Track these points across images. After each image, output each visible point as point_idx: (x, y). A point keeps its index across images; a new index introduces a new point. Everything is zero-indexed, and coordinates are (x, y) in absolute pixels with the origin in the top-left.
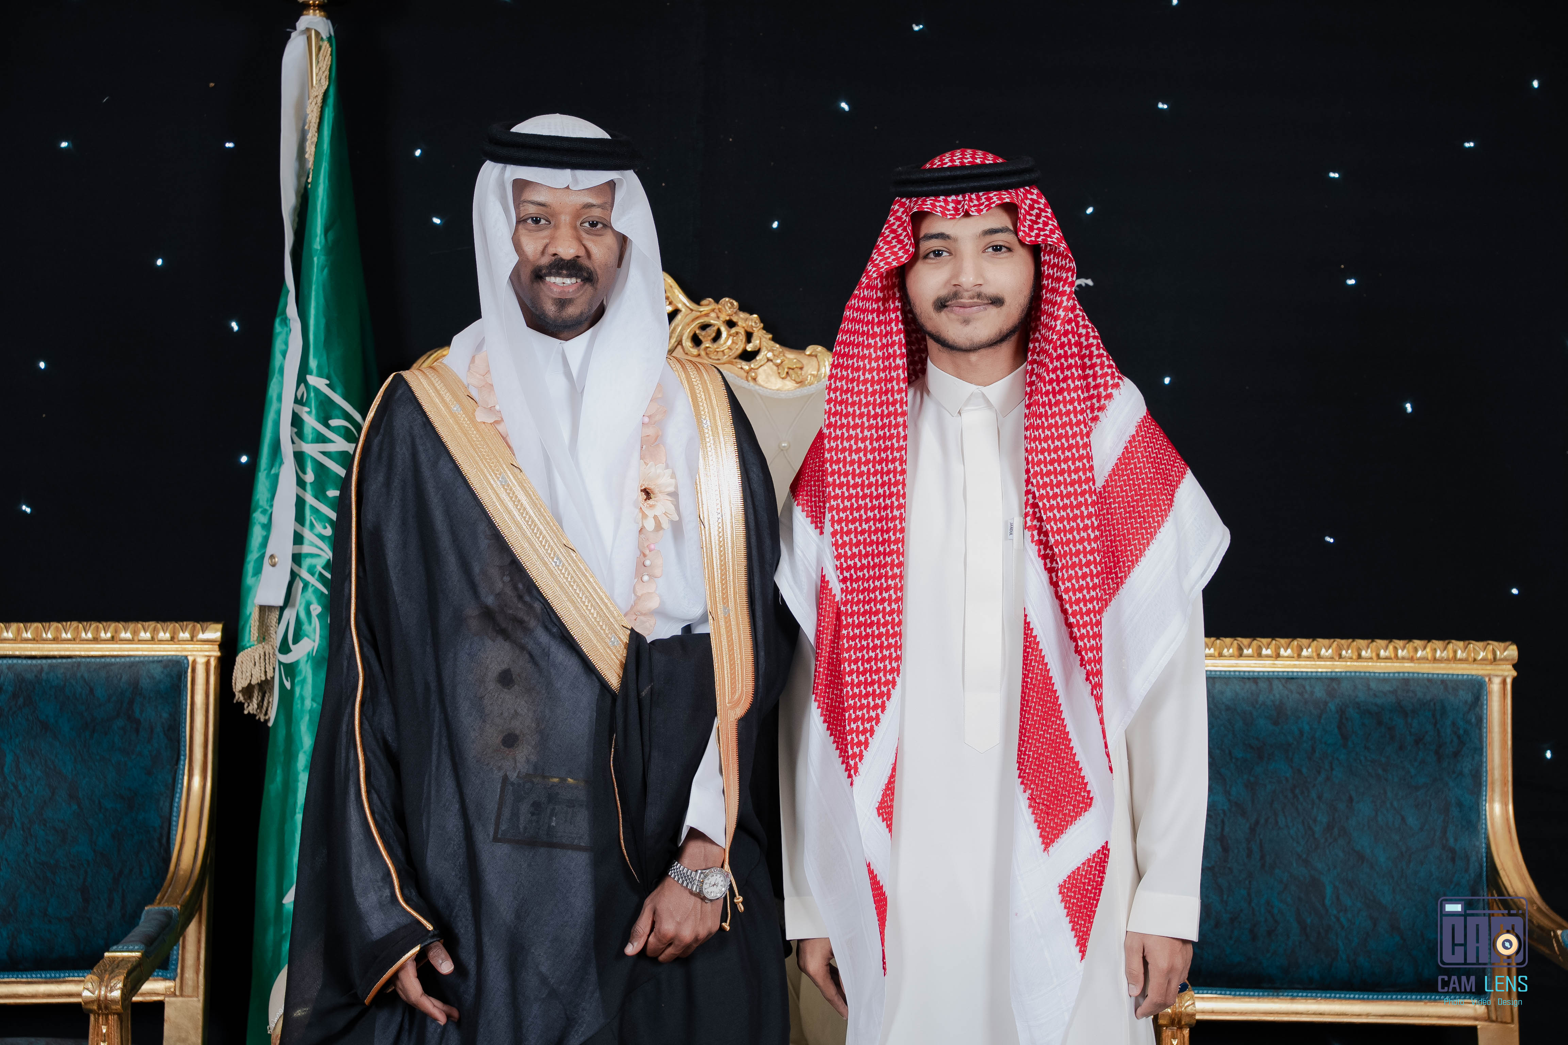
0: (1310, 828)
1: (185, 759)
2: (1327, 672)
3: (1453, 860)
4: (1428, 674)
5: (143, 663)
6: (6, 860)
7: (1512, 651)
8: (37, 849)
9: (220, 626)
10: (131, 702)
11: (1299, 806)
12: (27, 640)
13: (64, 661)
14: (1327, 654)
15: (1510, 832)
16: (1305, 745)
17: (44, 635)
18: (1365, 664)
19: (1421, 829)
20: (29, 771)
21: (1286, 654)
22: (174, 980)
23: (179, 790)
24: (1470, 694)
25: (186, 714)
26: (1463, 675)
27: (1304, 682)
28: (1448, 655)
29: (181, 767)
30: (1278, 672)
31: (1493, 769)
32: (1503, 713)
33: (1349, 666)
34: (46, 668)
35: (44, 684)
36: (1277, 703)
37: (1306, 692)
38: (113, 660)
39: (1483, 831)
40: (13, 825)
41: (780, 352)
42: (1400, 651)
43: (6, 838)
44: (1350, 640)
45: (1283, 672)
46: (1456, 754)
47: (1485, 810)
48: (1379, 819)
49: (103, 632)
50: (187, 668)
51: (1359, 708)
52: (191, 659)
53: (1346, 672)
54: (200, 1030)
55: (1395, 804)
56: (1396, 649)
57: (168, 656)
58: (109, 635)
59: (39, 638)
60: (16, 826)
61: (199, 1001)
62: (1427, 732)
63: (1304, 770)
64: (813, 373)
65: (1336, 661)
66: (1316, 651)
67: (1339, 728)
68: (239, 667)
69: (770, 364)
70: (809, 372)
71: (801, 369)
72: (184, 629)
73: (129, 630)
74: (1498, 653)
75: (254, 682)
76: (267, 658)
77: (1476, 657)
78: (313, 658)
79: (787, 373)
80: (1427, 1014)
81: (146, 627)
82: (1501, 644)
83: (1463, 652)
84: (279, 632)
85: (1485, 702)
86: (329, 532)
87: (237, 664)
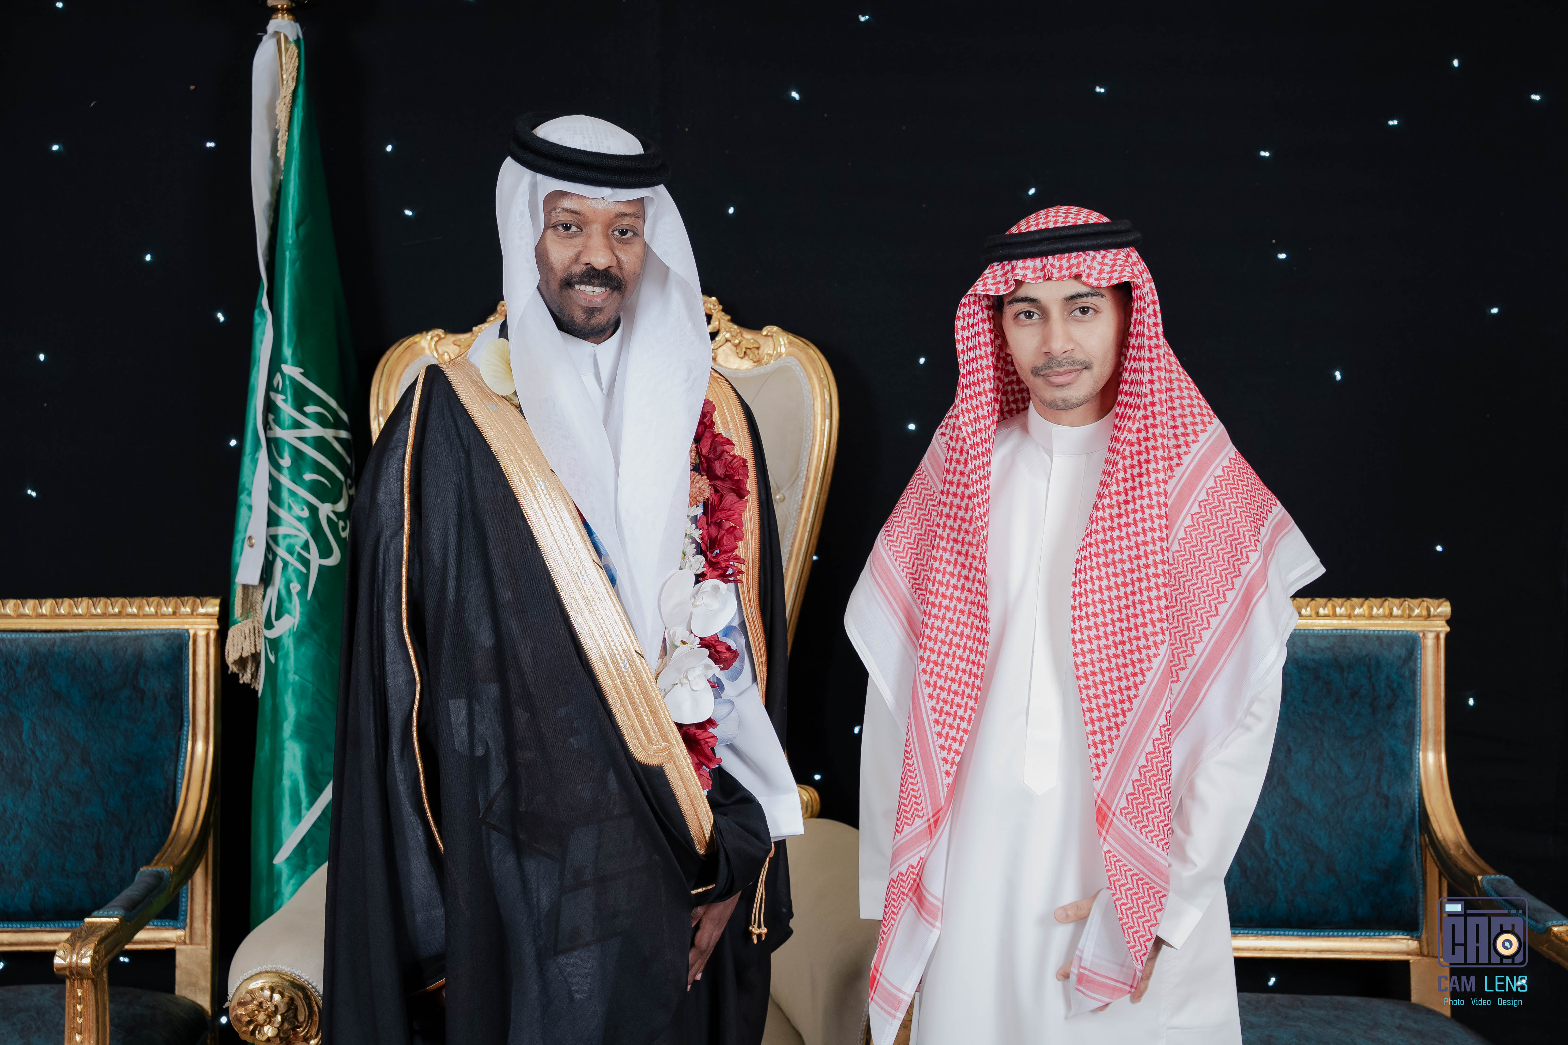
1: (188, 727)
3: (1387, 806)
4: (1365, 630)
5: (147, 636)
6: (27, 819)
7: (1445, 608)
8: (54, 810)
9: (217, 601)
10: (136, 673)
12: (42, 616)
13: (76, 634)
15: (1442, 779)
17: (57, 611)
18: (1305, 621)
19: (1356, 778)
20: (44, 738)
22: (184, 929)
23: (183, 755)
24: (1404, 650)
25: (188, 684)
26: (1398, 631)
28: (1384, 612)
29: (185, 733)
31: (1426, 720)
32: (1437, 666)
34: (58, 642)
35: (56, 656)
38: (120, 633)
39: (1416, 778)
40: (32, 788)
41: (738, 333)
42: (1338, 609)
43: (26, 799)
46: (1390, 707)
47: (1419, 759)
48: (1317, 768)
49: (111, 607)
50: (189, 641)
51: (1297, 664)
52: (192, 632)
54: (209, 976)
55: (1332, 754)
56: (1334, 608)
57: (170, 629)
58: (116, 610)
59: (53, 614)
60: (34, 788)
62: (1362, 686)
64: (769, 352)
68: (231, 640)
69: (729, 344)
70: (766, 352)
71: (758, 348)
72: (185, 604)
73: (135, 605)
74: (1432, 609)
75: (245, 655)
76: (256, 632)
77: (1411, 614)
78: (294, 633)
79: (745, 353)
80: (1361, 949)
81: (150, 603)
82: (1435, 601)
83: (1398, 609)
84: (263, 608)
85: (1419, 657)
86: (306, 513)
87: (229, 637)
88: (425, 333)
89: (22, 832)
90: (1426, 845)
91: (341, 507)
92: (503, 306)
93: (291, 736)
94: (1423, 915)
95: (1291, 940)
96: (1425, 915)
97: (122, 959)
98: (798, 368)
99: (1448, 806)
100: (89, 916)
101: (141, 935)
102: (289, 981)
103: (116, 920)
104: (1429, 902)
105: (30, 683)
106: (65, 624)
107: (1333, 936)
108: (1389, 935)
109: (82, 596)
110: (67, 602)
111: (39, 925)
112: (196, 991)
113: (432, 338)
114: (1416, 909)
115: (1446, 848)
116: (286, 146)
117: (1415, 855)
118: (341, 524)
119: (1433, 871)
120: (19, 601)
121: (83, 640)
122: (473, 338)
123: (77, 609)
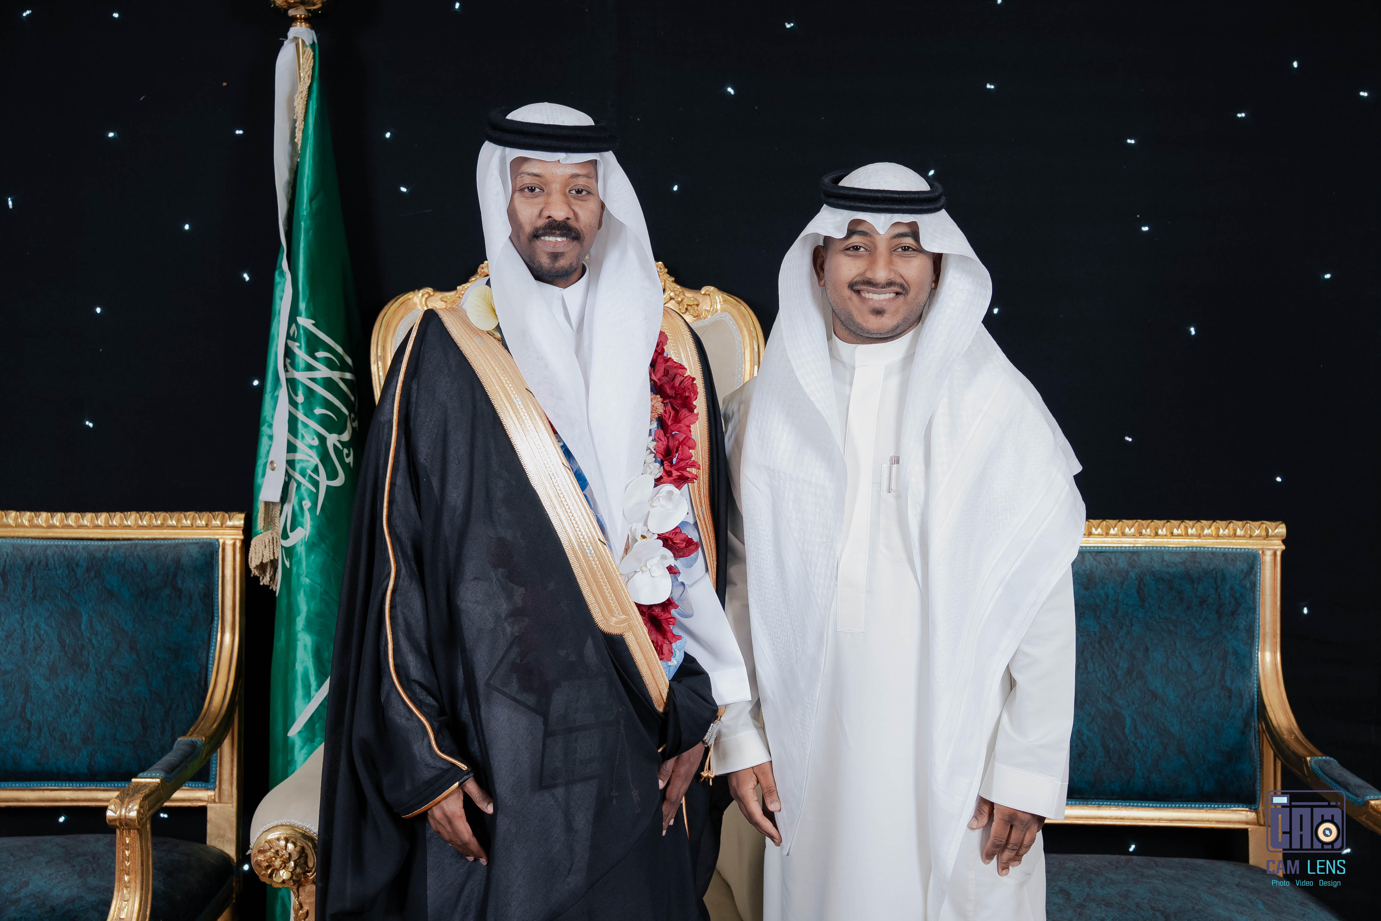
0: (1113, 672)
1: (218, 620)
2: (1129, 547)
3: (1230, 697)
4: (1212, 548)
5: (184, 544)
6: (85, 697)
7: (1281, 530)
8: (107, 689)
9: (243, 516)
10: (175, 575)
11: (1105, 655)
12: (98, 527)
13: (126, 542)
14: (1130, 532)
15: (1277, 675)
16: (1110, 606)
17: (110, 522)
18: (1161, 540)
19: (1204, 673)
20: (99, 628)
21: (1096, 533)
22: (214, 790)
23: (213, 644)
24: (1246, 564)
25: (218, 584)
26: (1241, 549)
27: (1110, 555)
28: (1229, 533)
29: (215, 626)
30: (1090, 547)
31: (1265, 624)
32: (1275, 579)
33: (1148, 542)
34: (111, 548)
35: (109, 560)
36: (1088, 572)
37: (1112, 563)
38: (162, 542)
39: (1256, 674)
40: (89, 670)
41: (680, 292)
42: (1190, 530)
43: (84, 679)
44: (1149, 521)
45: (1094, 547)
46: (1233, 613)
47: (1258, 657)
48: (1170, 665)
49: (154, 520)
50: (219, 549)
51: (1154, 576)
52: (221, 541)
53: (1145, 547)
54: (235, 829)
55: (1183, 653)
56: (1186, 528)
57: (203, 539)
58: (159, 522)
59: (107, 525)
60: (91, 670)
61: (233, 806)
62: (1209, 596)
63: (1109, 626)
64: (707, 308)
65: (1137, 538)
66: (1121, 530)
67: (1138, 592)
68: (253, 548)
69: (673, 301)
70: (704, 308)
71: (697, 305)
72: (215, 518)
73: (174, 518)
74: (1270, 531)
75: (265, 561)
76: (275, 542)
77: (1252, 535)
78: (306, 543)
79: (687, 309)
80: (1207, 819)
81: (187, 516)
82: (1272, 523)
83: (1241, 530)
84: (281, 521)
85: (1259, 570)
86: (316, 442)
87: (251, 546)
88: (417, 290)
89: (81, 707)
90: (1264, 731)
91: (346, 437)
92: (483, 268)
93: (303, 629)
94: (1260, 790)
95: (1147, 811)
96: (1262, 791)
97: (162, 815)
98: (731, 322)
99: (1282, 698)
100: (136, 777)
101: (177, 795)
102: (301, 833)
103: (158, 780)
104: (1265, 780)
105: (88, 583)
106: (117, 533)
107: (1183, 807)
108: (1231, 807)
109: (131, 511)
110: (119, 515)
111: (95, 785)
112: (223, 841)
113: (423, 295)
114: (1254, 786)
115: (1280, 733)
116: (302, 133)
117: (1254, 740)
118: (346, 451)
119: (1269, 754)
120: (79, 514)
121: (131, 547)
122: (457, 296)
123: (127, 521)
